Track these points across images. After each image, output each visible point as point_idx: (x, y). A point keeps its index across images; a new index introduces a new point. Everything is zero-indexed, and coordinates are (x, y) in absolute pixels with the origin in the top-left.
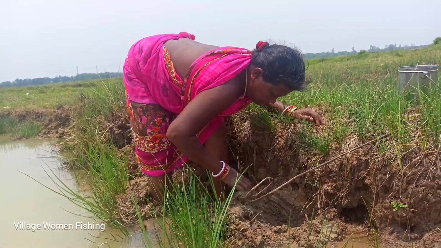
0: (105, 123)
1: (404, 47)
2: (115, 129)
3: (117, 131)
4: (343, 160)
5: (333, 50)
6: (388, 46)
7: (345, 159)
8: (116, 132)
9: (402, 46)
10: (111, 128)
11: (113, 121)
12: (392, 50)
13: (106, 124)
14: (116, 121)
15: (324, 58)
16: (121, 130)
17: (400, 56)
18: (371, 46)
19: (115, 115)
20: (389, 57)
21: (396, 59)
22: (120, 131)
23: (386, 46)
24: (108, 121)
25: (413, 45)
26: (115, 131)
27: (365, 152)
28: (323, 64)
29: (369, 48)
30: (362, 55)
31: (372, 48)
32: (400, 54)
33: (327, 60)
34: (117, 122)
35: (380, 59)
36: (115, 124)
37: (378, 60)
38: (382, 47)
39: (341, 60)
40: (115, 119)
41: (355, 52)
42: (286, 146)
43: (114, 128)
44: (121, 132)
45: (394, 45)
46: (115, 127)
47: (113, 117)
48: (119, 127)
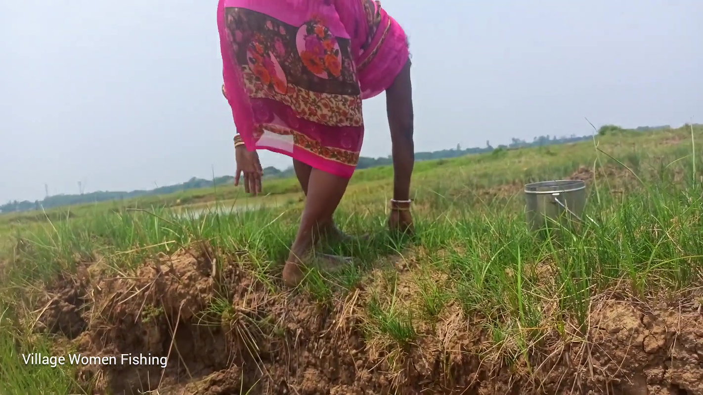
0: (45, 293)
1: (560, 140)
2: (62, 303)
3: (66, 307)
4: (439, 354)
5: (458, 146)
6: (538, 137)
7: (442, 352)
8: (65, 309)
9: (558, 138)
10: (56, 302)
11: (61, 288)
12: (543, 145)
13: (47, 296)
14: (65, 288)
15: (444, 159)
16: (75, 305)
17: (552, 154)
18: (513, 139)
19: (64, 277)
20: (536, 157)
21: (547, 160)
22: (73, 306)
23: (535, 138)
24: (49, 289)
25: (573, 137)
26: (63, 307)
27: (475, 337)
28: (440, 170)
29: (511, 142)
30: (499, 153)
31: (514, 143)
32: (552, 151)
33: (446, 162)
34: (67, 290)
35: (523, 159)
36: (64, 294)
37: (520, 162)
38: (530, 140)
39: (468, 162)
40: (64, 285)
41: (490, 148)
42: (348, 329)
43: (60, 301)
44: (73, 309)
45: (546, 136)
46: (63, 299)
47: (60, 281)
48: (70, 300)
